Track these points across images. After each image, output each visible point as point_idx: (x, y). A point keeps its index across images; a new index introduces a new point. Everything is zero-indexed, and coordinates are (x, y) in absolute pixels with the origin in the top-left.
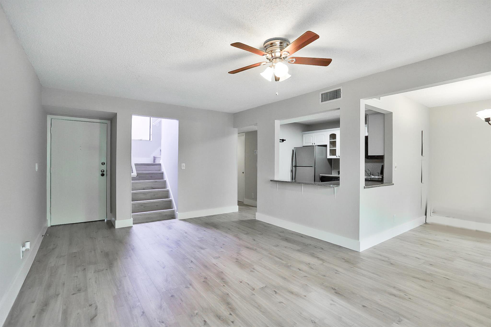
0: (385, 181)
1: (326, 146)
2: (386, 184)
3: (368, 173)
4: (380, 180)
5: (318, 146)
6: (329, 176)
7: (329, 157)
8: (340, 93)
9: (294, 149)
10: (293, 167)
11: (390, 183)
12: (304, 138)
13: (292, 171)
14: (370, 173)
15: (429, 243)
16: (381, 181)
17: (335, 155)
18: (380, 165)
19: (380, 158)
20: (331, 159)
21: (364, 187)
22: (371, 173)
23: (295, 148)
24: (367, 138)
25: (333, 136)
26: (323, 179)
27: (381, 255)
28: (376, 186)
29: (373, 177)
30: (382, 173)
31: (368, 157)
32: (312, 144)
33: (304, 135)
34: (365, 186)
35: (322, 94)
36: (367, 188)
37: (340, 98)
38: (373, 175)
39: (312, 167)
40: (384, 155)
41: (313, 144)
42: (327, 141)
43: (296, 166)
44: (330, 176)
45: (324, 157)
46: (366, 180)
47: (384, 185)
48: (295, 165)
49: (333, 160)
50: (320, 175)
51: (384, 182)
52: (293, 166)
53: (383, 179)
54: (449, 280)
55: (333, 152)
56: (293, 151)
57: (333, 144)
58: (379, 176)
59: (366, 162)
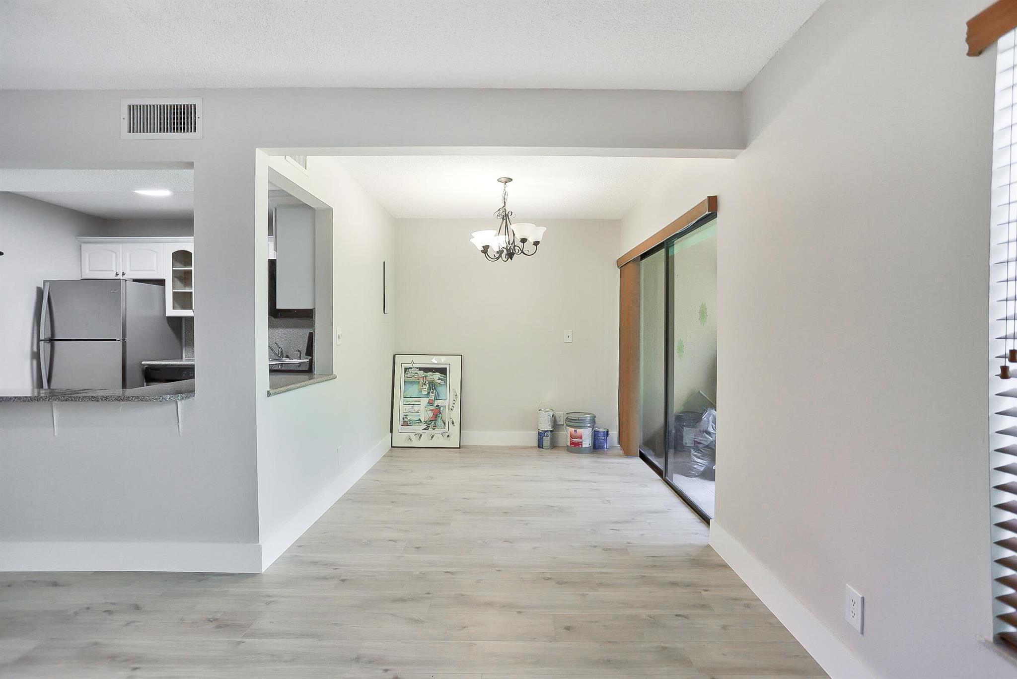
0: (316, 371)
1: (161, 282)
2: (321, 379)
3: (277, 353)
4: (306, 368)
5: (135, 280)
6: (172, 365)
7: (171, 312)
8: (195, 117)
9: (42, 287)
10: (41, 343)
11: (329, 375)
12: (87, 255)
13: (36, 356)
14: (281, 352)
15: (405, 494)
16: (308, 370)
17: (191, 308)
18: (305, 333)
19: (305, 316)
20: (179, 319)
21: (268, 392)
22: (283, 351)
23: (48, 285)
24: (272, 264)
25: (182, 257)
26: (151, 375)
27: (315, 563)
28: (298, 385)
29: (287, 361)
30: (310, 351)
31: (276, 314)
32: (115, 274)
33: (84, 246)
34: (269, 389)
35: (130, 106)
36: (276, 394)
37: (193, 133)
38: (287, 357)
39: (115, 340)
40: (315, 308)
41: (117, 274)
42: (165, 270)
43: (52, 340)
44: (175, 365)
45: (156, 312)
46: (272, 371)
47: (315, 380)
48: (49, 335)
49: (184, 321)
50: (143, 363)
51: (315, 373)
52: (42, 337)
53: (313, 366)
54: (454, 576)
55: (183, 300)
56: (40, 292)
57: (184, 278)
58: (300, 358)
59: (271, 326)
